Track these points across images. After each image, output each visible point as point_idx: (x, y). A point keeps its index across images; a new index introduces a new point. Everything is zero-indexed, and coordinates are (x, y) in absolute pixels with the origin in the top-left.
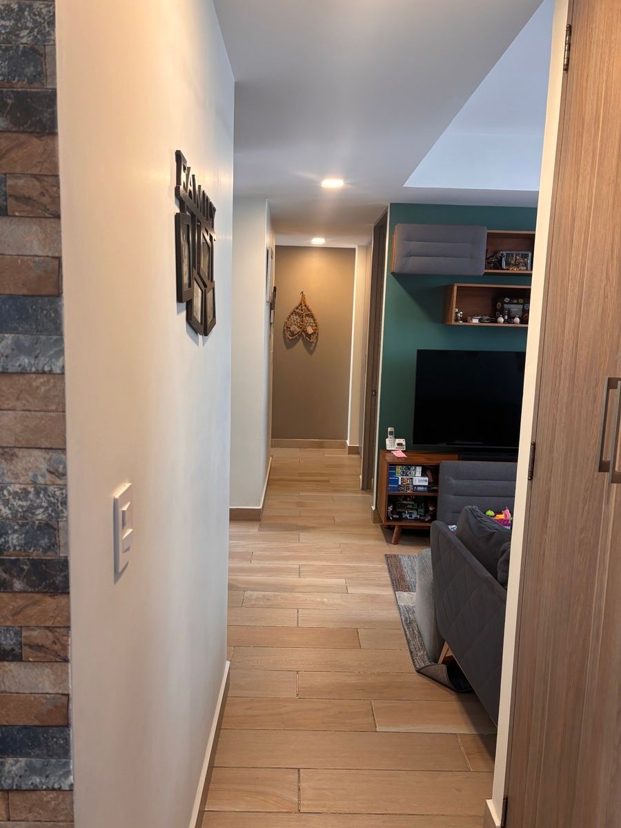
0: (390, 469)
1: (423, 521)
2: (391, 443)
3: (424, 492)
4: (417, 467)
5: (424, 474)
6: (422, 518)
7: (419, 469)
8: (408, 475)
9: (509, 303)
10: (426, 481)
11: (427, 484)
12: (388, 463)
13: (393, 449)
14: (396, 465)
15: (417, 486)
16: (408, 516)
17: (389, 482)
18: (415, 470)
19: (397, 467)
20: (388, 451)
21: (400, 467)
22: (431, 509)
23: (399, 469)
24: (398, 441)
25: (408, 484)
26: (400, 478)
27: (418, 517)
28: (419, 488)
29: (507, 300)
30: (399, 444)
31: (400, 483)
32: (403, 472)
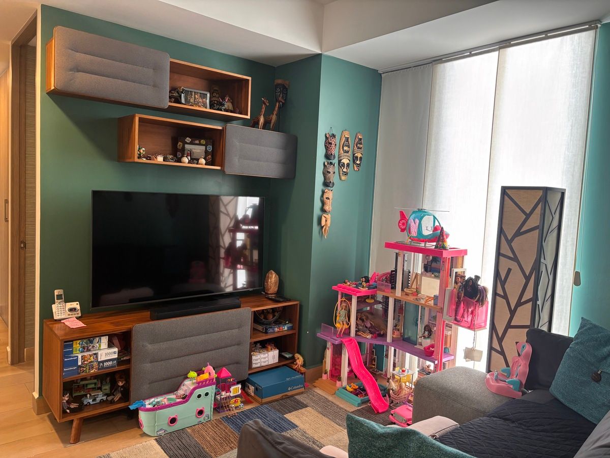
0: (66, 347)
1: (112, 402)
2: (60, 310)
3: (112, 367)
4: (102, 338)
5: (110, 345)
6: (110, 398)
7: (105, 340)
8: (90, 351)
9: (191, 143)
10: (115, 353)
11: (116, 356)
12: (61, 340)
13: (63, 317)
14: (72, 341)
15: (103, 362)
16: (91, 401)
17: (64, 365)
18: (99, 342)
19: (75, 342)
20: (56, 320)
21: (78, 342)
22: (120, 384)
23: (77, 346)
24: (70, 305)
25: (92, 362)
26: (80, 357)
27: (104, 398)
28: (106, 364)
29: (188, 140)
30: (71, 310)
31: (80, 363)
32: (84, 348)
